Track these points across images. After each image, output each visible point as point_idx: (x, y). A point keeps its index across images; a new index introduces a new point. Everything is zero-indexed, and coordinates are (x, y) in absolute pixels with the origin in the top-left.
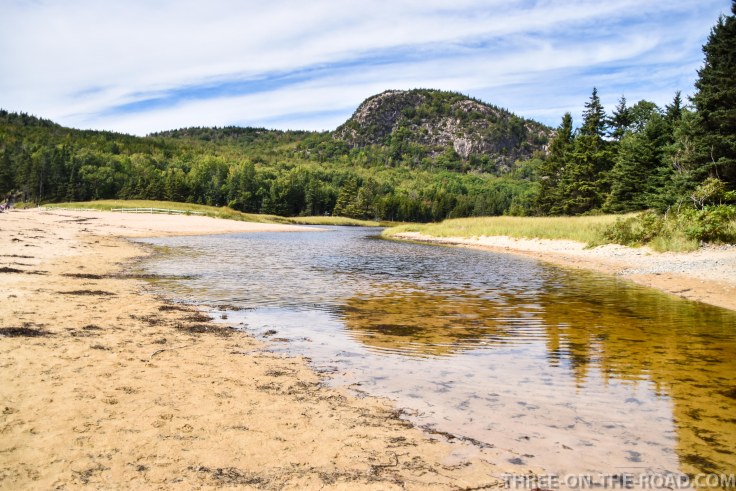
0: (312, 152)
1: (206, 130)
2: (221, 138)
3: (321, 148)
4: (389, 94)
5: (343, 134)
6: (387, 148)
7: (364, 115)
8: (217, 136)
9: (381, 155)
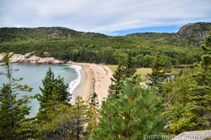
0: (167, 42)
1: (140, 33)
2: (144, 36)
3: (169, 40)
4: (189, 25)
5: (175, 36)
6: (187, 40)
7: (182, 31)
8: (143, 35)
9: (186, 42)
